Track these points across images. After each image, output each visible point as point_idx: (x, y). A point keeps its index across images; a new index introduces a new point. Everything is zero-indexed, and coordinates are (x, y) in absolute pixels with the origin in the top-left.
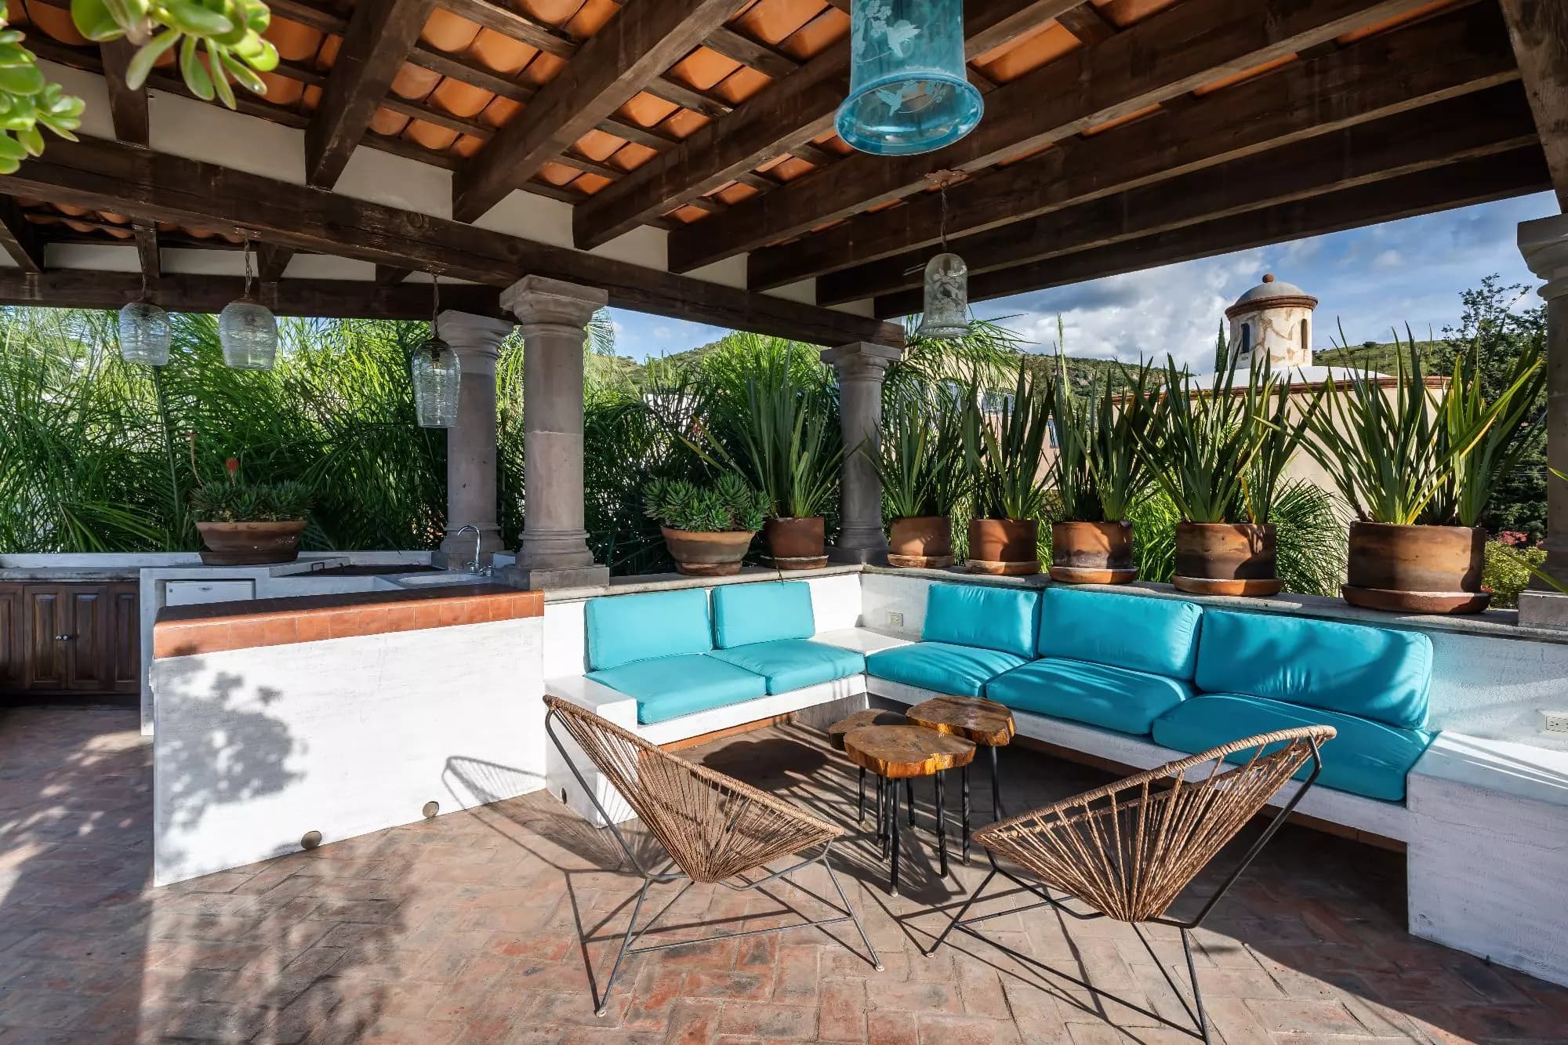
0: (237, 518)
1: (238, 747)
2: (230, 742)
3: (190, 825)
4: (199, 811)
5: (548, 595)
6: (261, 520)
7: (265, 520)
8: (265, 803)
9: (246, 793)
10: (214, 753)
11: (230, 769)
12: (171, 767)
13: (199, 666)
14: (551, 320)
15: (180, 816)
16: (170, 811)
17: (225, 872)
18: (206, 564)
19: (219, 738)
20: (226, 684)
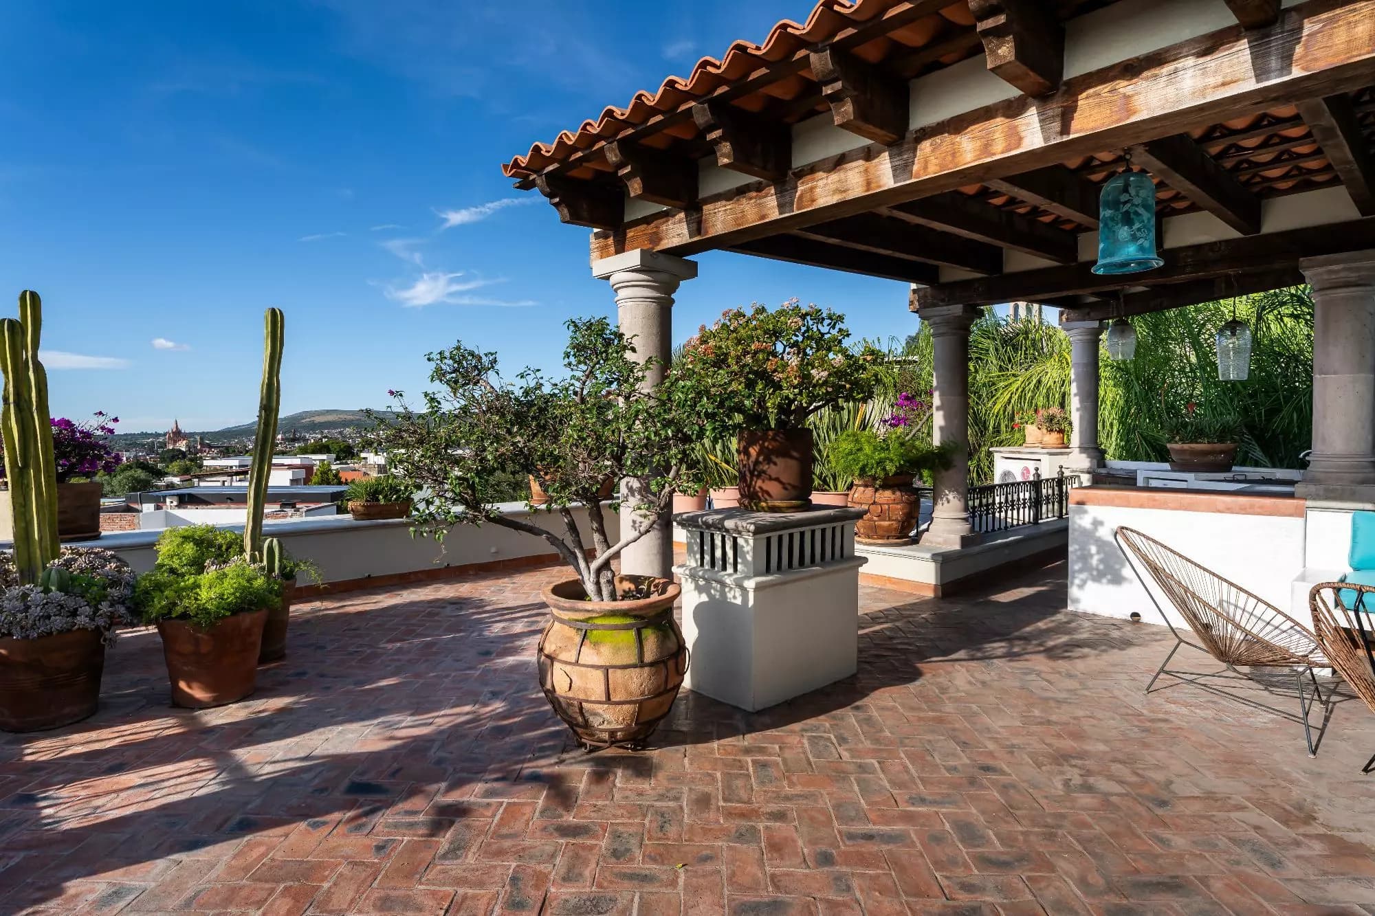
0: (1182, 440)
1: (1102, 556)
2: (1098, 553)
3: (1081, 587)
4: (1084, 582)
5: (1309, 503)
6: (1197, 443)
7: (1200, 443)
8: (1112, 589)
9: (1104, 581)
10: (1091, 556)
11: (1097, 565)
12: (1074, 558)
13: (1085, 512)
14: (1328, 285)
15: (1077, 581)
16: (1074, 577)
17: (1094, 615)
18: (1173, 470)
19: (1093, 549)
20: (1097, 523)
